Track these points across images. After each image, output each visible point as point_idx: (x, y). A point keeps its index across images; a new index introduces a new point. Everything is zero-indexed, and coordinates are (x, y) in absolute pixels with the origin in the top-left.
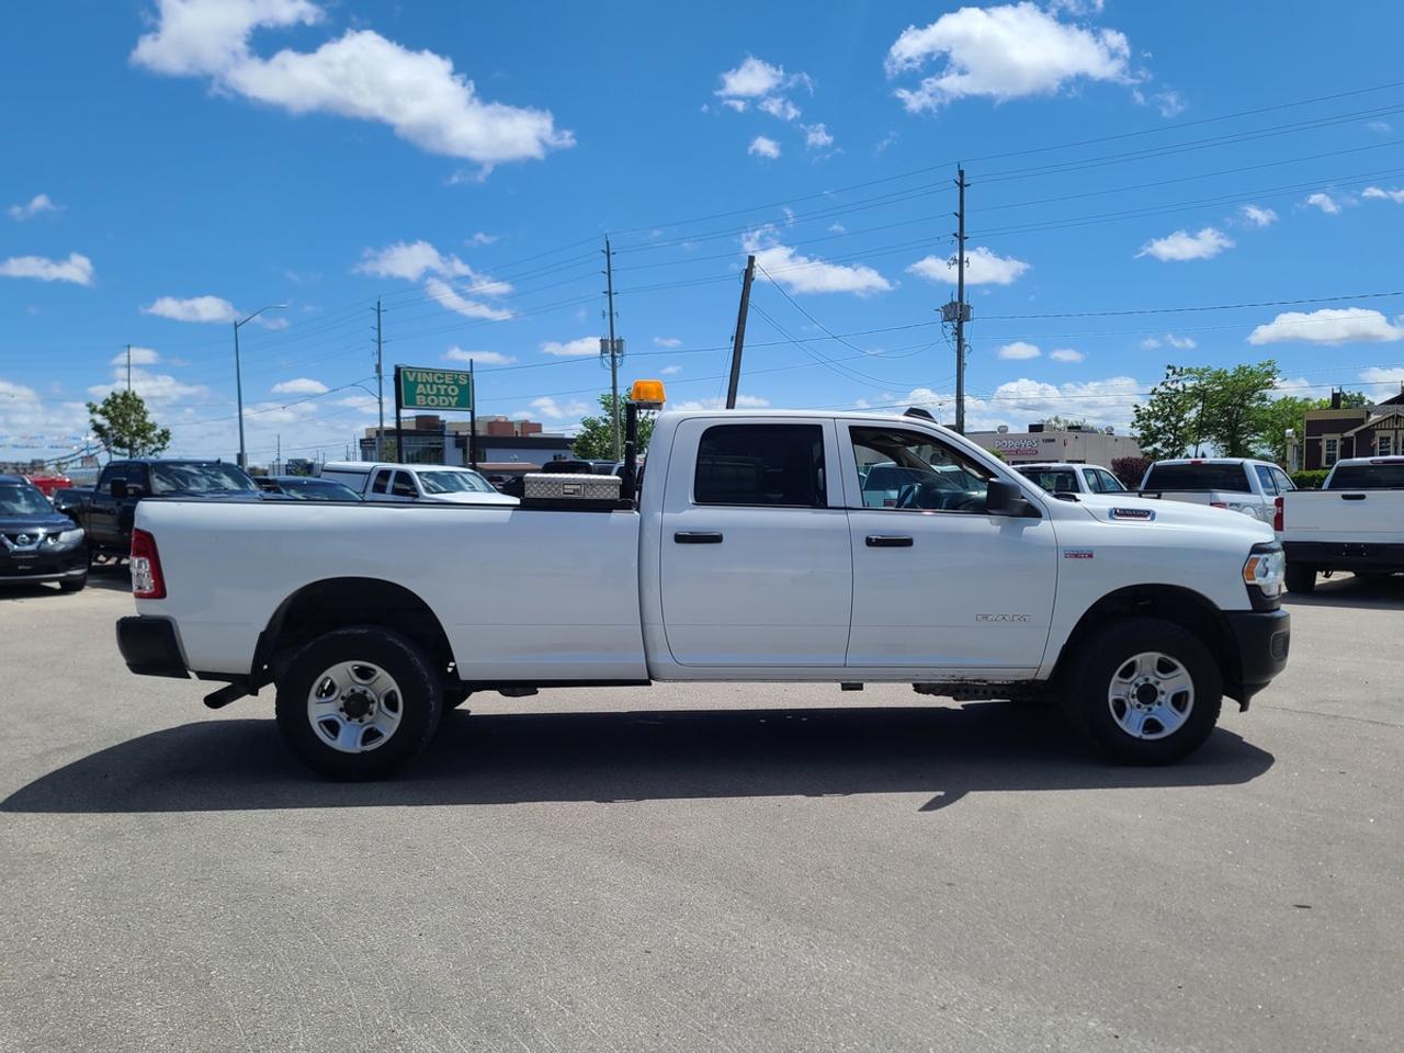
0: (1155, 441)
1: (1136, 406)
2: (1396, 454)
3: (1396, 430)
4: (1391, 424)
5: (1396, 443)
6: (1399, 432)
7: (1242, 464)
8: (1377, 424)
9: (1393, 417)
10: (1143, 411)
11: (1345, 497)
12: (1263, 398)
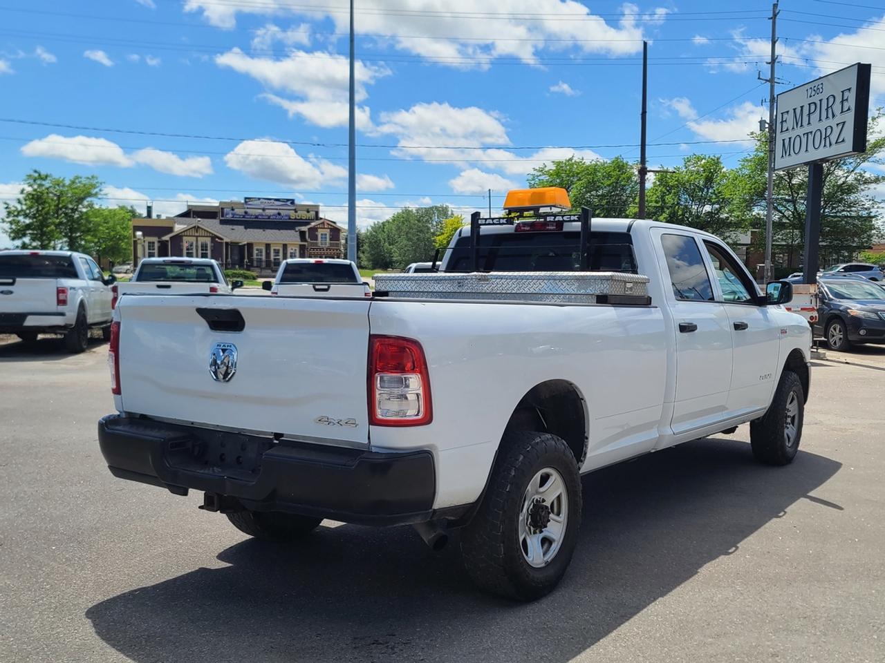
0: (24, 235)
1: (6, 203)
2: (197, 257)
3: (197, 237)
4: (193, 232)
5: (197, 246)
6: (199, 238)
7: (71, 256)
8: (184, 232)
9: (194, 227)
10: (13, 209)
11: (159, 286)
12: (91, 206)
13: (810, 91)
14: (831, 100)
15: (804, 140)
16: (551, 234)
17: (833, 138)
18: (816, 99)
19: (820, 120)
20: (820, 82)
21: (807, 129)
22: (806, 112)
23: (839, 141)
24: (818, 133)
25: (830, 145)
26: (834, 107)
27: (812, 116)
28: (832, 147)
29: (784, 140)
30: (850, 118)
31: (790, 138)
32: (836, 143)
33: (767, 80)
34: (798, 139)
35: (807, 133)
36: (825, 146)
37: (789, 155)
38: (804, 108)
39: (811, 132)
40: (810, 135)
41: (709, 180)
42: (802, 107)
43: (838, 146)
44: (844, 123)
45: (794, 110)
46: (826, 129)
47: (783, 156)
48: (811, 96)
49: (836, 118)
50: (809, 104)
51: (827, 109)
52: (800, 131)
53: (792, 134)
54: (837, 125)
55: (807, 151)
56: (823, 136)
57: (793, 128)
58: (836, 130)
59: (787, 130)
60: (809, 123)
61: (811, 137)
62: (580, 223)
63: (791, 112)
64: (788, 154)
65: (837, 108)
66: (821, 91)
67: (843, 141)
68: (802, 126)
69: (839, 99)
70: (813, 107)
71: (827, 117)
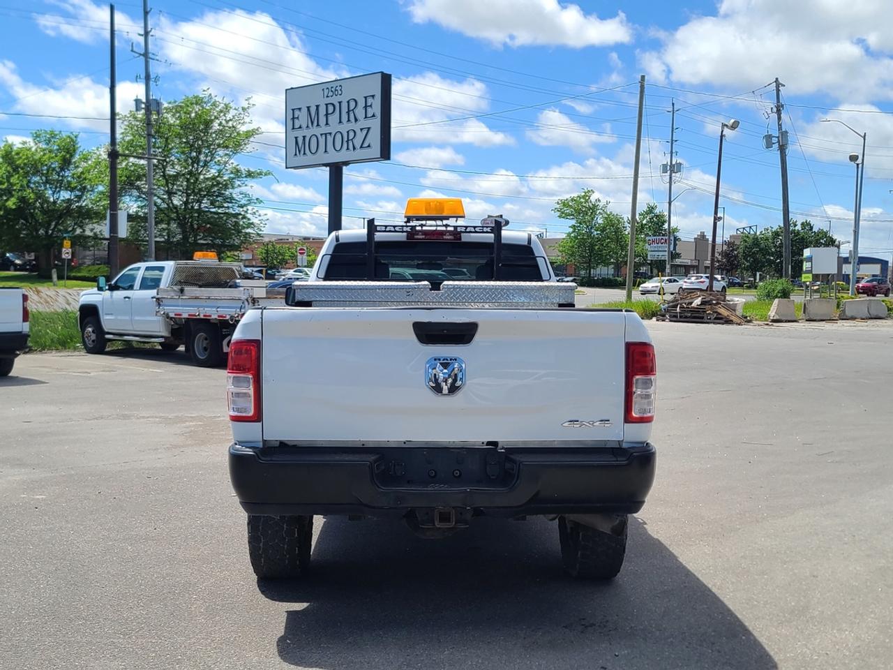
13: (326, 91)
14: (352, 104)
15: (322, 140)
16: (447, 243)
17: (358, 142)
18: (335, 100)
19: (340, 122)
20: (339, 83)
21: (324, 129)
22: (322, 111)
23: (364, 146)
24: (339, 136)
25: (354, 148)
26: (356, 111)
27: (330, 117)
28: (356, 151)
29: (296, 138)
30: (376, 124)
31: (304, 137)
32: (361, 147)
33: (141, 54)
34: (314, 139)
35: (326, 134)
36: (348, 149)
37: (304, 154)
38: (320, 109)
39: (330, 134)
40: (328, 136)
41: (66, 163)
42: (317, 106)
43: (363, 150)
44: (369, 128)
45: (308, 108)
46: (348, 132)
47: (296, 155)
48: (327, 97)
49: (358, 123)
50: (327, 105)
51: (348, 112)
52: (317, 131)
53: (308, 133)
54: (361, 129)
55: (326, 151)
56: (345, 139)
57: (308, 127)
58: (360, 136)
59: (300, 127)
60: (327, 124)
61: (330, 139)
62: (492, 235)
63: (305, 110)
64: (302, 152)
65: (360, 112)
66: (340, 92)
67: (369, 146)
68: (318, 125)
69: (361, 104)
70: (331, 109)
71: (349, 120)
